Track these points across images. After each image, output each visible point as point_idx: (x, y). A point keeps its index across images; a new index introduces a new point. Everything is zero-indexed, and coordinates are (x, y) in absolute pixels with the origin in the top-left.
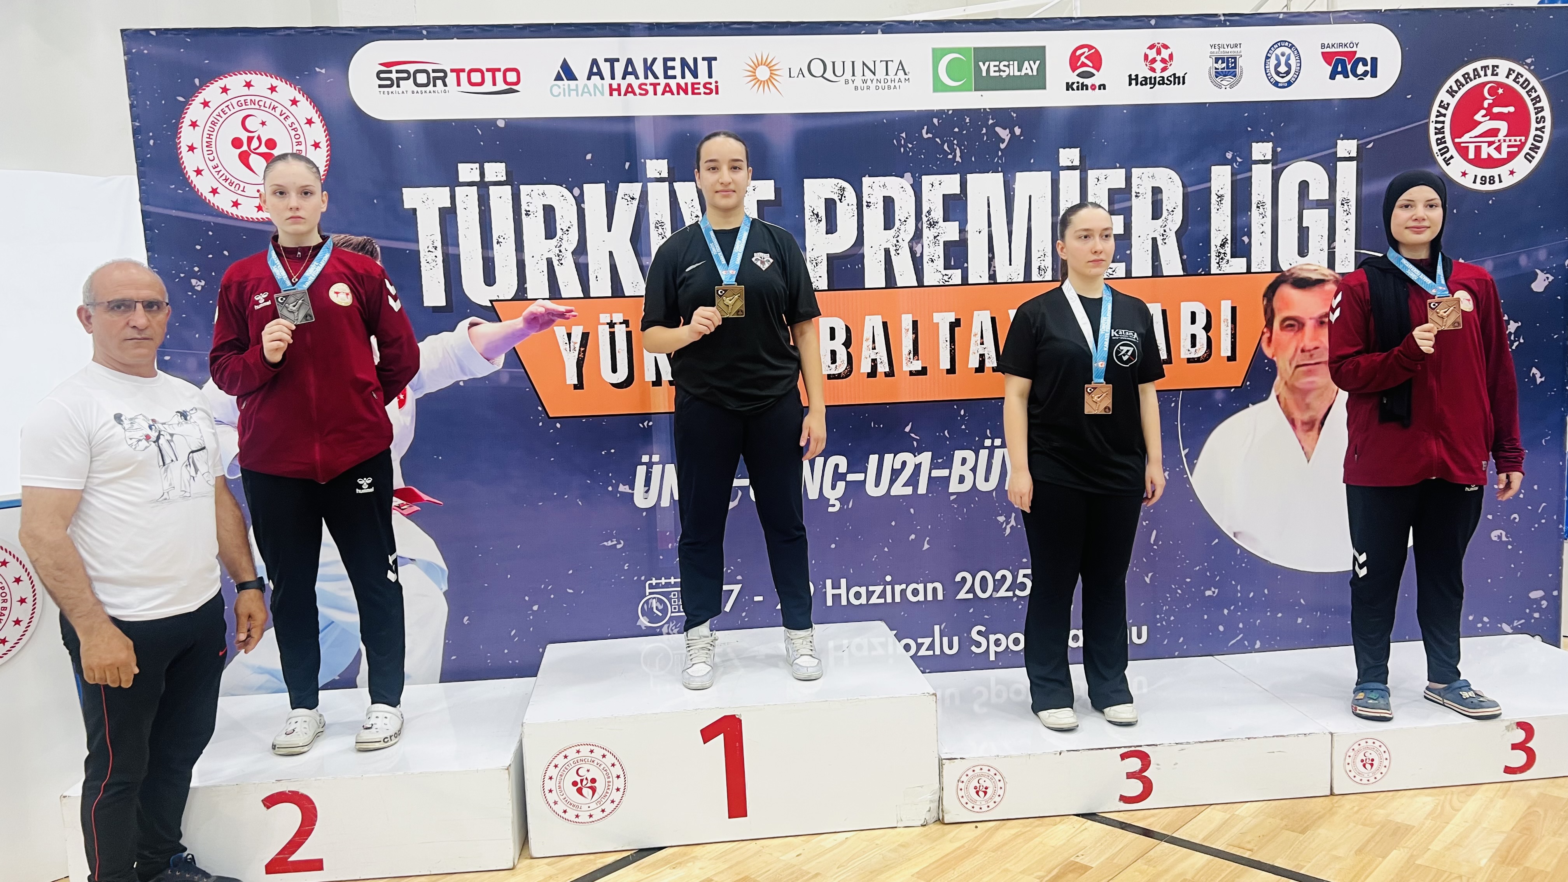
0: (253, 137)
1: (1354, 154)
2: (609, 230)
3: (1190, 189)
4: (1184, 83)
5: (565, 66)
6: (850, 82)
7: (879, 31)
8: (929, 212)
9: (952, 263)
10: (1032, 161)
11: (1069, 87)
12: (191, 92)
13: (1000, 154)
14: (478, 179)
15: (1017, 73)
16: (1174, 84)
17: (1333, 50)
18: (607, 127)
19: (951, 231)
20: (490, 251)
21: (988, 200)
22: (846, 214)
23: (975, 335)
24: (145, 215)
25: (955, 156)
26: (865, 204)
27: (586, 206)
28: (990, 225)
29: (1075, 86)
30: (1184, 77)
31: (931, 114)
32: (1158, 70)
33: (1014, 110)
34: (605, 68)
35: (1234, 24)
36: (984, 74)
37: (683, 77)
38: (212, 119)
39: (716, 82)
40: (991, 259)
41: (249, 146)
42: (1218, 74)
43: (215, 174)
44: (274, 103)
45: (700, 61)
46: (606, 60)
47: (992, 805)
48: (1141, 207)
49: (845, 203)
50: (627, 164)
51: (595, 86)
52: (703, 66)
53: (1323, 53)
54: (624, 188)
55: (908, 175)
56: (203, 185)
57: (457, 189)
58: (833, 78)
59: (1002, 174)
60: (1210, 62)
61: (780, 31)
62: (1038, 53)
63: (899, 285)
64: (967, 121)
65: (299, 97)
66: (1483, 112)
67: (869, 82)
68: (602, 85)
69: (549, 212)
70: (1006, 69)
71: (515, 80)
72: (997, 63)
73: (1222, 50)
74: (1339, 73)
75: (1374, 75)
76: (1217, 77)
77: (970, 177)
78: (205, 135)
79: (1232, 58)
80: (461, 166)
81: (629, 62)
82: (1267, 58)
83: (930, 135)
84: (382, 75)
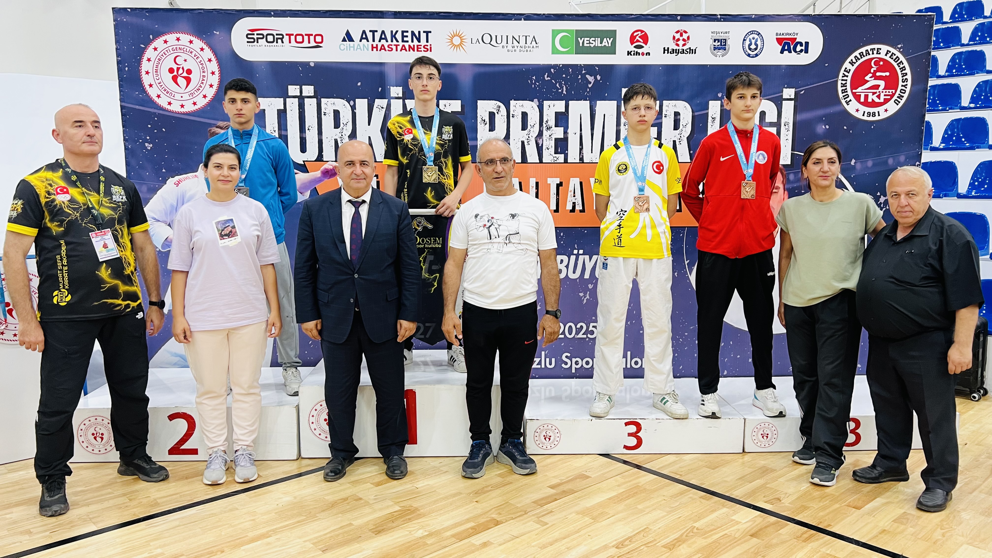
0: (180, 68)
1: (793, 97)
2: (369, 125)
3: (696, 114)
4: (695, 53)
5: (348, 34)
6: (505, 47)
7: (523, 19)
8: (547, 121)
9: (559, 151)
10: (606, 95)
11: (629, 53)
12: (148, 43)
13: (588, 90)
14: (299, 94)
15: (600, 45)
16: (690, 53)
17: (783, 37)
18: (369, 68)
19: (559, 133)
20: (304, 134)
21: (581, 116)
22: (501, 121)
23: (571, 191)
24: (122, 108)
25: (563, 91)
26: (511, 115)
27: (357, 111)
28: (581, 130)
29: (632, 53)
30: (695, 50)
31: (550, 67)
32: (681, 45)
33: (597, 65)
34: (370, 35)
35: (725, 20)
36: (581, 45)
37: (412, 41)
38: (158, 57)
39: (431, 45)
40: (581, 149)
41: (177, 72)
42: (715, 48)
43: (159, 87)
44: (191, 50)
45: (422, 33)
46: (370, 31)
47: (553, 446)
48: (668, 123)
49: (500, 114)
50: (380, 89)
51: (364, 45)
52: (423, 36)
53: (777, 38)
54: (378, 102)
55: (536, 100)
56: (153, 92)
57: (287, 99)
58: (495, 44)
59: (589, 102)
60: (711, 42)
61: (467, 17)
62: (612, 34)
63: (529, 162)
64: (570, 71)
65: (205, 47)
66: (870, 75)
67: (516, 48)
68: (368, 45)
69: (337, 113)
70: (593, 42)
71: (320, 41)
72: (588, 39)
73: (718, 35)
74: (786, 50)
75: (806, 52)
76: (714, 50)
77: (571, 102)
78: (155, 66)
79: (724, 40)
80: (290, 87)
81: (383, 32)
82: (744, 40)
83: (549, 78)
84: (249, 36)
